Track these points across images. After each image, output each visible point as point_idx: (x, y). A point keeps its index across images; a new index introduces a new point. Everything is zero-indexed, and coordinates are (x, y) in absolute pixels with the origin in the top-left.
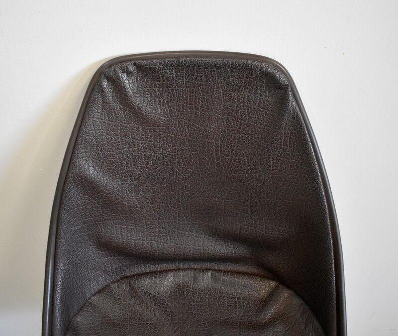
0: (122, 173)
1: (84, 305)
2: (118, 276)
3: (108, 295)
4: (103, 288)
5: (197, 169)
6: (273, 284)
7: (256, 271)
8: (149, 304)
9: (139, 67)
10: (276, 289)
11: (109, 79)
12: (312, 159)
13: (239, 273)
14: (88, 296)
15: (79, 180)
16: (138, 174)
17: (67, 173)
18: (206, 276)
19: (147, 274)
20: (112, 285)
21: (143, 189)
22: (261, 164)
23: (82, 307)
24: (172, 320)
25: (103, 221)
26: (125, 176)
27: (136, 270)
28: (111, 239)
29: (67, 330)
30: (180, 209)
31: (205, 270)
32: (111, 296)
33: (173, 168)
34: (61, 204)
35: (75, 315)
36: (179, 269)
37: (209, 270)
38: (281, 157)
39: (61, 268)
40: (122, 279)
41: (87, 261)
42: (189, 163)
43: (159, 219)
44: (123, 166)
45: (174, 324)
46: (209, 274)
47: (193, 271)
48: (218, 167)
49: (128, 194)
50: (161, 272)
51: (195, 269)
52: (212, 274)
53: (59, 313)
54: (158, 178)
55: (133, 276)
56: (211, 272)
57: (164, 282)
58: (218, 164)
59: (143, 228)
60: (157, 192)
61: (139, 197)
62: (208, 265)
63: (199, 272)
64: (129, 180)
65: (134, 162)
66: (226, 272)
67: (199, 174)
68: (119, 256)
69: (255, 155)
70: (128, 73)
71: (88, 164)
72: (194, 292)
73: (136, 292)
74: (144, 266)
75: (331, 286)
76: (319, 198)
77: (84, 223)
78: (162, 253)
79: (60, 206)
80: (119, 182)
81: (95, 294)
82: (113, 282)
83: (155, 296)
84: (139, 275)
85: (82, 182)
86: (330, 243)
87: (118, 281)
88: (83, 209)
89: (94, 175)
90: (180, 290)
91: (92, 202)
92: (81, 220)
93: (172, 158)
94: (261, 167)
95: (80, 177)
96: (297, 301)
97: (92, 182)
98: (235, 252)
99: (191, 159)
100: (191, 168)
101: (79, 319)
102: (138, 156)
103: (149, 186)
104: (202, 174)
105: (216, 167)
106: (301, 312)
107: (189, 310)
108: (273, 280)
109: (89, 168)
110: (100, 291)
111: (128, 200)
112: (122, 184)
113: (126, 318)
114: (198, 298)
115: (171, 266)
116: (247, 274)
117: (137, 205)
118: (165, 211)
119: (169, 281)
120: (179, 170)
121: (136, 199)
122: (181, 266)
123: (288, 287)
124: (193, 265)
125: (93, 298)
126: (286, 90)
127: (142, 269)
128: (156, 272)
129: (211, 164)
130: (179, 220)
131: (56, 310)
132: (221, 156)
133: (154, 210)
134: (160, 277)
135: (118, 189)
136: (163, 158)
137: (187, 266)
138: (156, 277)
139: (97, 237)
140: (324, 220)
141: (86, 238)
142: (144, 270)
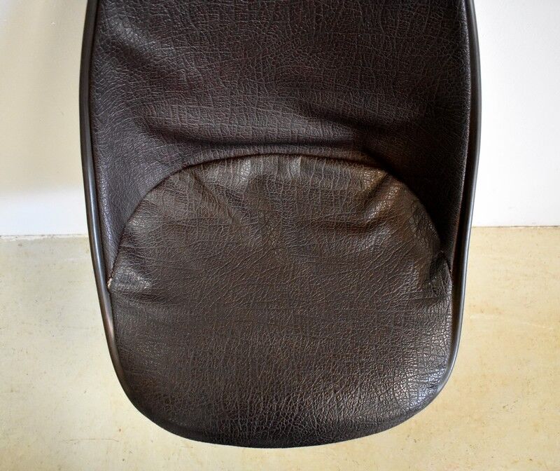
0: (175, 34)
1: (139, 205)
2: (179, 166)
3: (168, 191)
4: (161, 182)
5: (287, 24)
6: (381, 174)
7: (360, 158)
8: (222, 201)
10: (383, 181)
12: (460, 17)
13: (338, 160)
14: (142, 195)
15: (113, 49)
16: (198, 34)
17: (94, 40)
18: (294, 163)
19: (216, 161)
20: (172, 178)
21: (207, 54)
22: (382, 19)
23: (137, 208)
24: (252, 221)
25: (153, 101)
26: (180, 38)
27: (202, 158)
28: (166, 123)
29: (121, 239)
30: (261, 81)
31: (293, 155)
32: (172, 192)
33: (251, 24)
34: (91, 84)
35: (129, 220)
36: (259, 155)
37: (299, 155)
38: (413, 10)
39: (103, 167)
40: (184, 169)
41: (137, 152)
42: (274, 16)
43: (232, 94)
44: (175, 23)
45: (254, 226)
46: (299, 160)
47: (277, 157)
48: (318, 23)
49: (186, 64)
50: (236, 158)
51: (280, 154)
52: (302, 160)
53: (108, 221)
54: (229, 39)
55: (198, 165)
56: (300, 158)
57: (240, 171)
58: (318, 17)
59: (210, 106)
60: (227, 58)
61: (203, 67)
62: (297, 150)
63: (285, 158)
64: (186, 43)
65: (192, 17)
66: (320, 158)
67: (289, 33)
68: (178, 142)
69: (375, 6)
71: (123, 25)
72: (278, 184)
73: (204, 186)
74: (212, 151)
75: (459, 187)
77: (128, 105)
78: (237, 138)
79: (90, 88)
80: (171, 47)
81: (151, 190)
82: (174, 174)
83: (228, 190)
84: (207, 164)
85: (117, 51)
86: (465, 134)
87: (180, 171)
88: (123, 88)
89: (134, 39)
90: (260, 182)
91: (136, 77)
92: (123, 102)
93: (250, 9)
94: (383, 24)
95: (113, 44)
97: (132, 50)
98: (334, 134)
99: (278, 9)
100: (277, 24)
101: (134, 223)
102: (198, 8)
103: (216, 51)
104: (294, 32)
105: (314, 22)
106: (413, 211)
107: (272, 208)
108: (381, 168)
109: (125, 31)
110: (157, 187)
111: (187, 72)
112: (176, 49)
113: (193, 220)
114: (283, 192)
115: (248, 151)
116: (348, 161)
117: (199, 77)
118: (239, 83)
119: (246, 171)
120: (260, 27)
121: (198, 69)
122: (262, 151)
124: (277, 149)
125: (149, 195)
127: (211, 156)
128: (228, 159)
129: (307, 18)
130: (259, 95)
131: (104, 219)
132: (324, 5)
133: (224, 83)
134: (233, 166)
135: (171, 57)
136: (236, 9)
137: (269, 150)
138: (228, 165)
139: (147, 121)
141: (132, 123)
142: (212, 157)
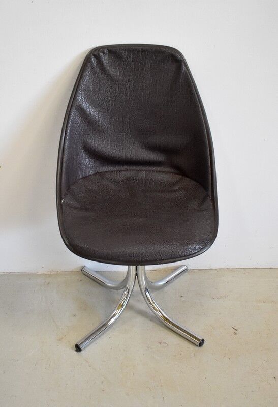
9: (109, 51)
11: (95, 56)
13: (160, 172)
18: (142, 173)
30: (128, 131)
35: (72, 185)
40: (96, 173)
62: (143, 168)
63: (139, 171)
70: (104, 53)
72: (136, 180)
76: (199, 118)
87: (93, 174)
90: (128, 179)
96: (193, 182)
98: (158, 158)
114: (138, 182)
122: (129, 168)
123: (187, 176)
126: (181, 62)
134: (117, 173)
140: (203, 132)
